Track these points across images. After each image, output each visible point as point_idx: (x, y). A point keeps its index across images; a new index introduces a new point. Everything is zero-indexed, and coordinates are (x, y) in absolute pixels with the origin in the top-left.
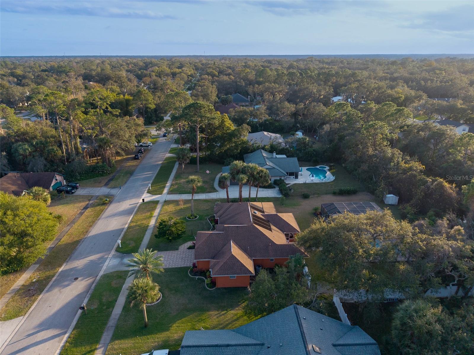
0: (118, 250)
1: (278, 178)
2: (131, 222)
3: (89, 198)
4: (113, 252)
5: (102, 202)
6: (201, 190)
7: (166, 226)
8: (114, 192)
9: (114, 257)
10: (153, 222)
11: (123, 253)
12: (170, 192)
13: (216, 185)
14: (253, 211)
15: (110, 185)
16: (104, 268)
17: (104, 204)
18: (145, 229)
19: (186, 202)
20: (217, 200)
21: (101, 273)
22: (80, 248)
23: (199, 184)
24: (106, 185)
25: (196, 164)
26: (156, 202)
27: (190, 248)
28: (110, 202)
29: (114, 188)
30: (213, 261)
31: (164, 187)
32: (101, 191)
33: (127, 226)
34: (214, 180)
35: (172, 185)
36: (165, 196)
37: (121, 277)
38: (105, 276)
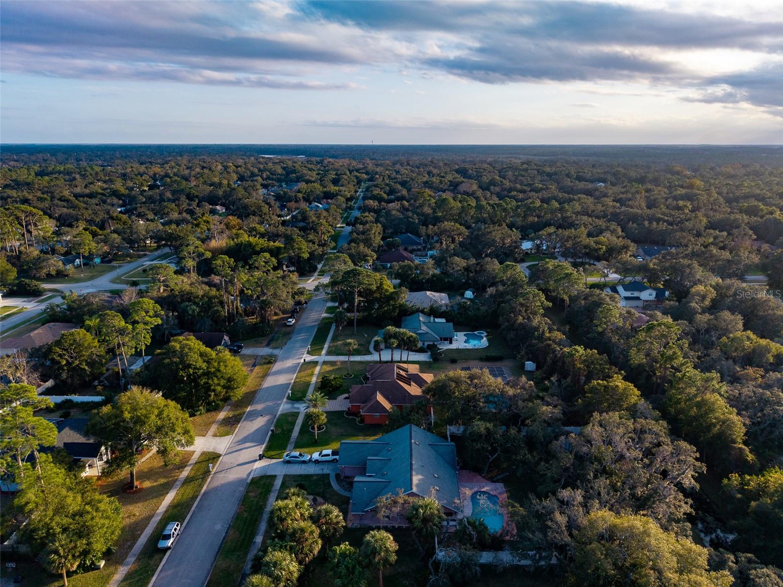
0: (288, 398)
1: (432, 343)
2: (296, 378)
3: (256, 357)
4: (285, 400)
5: (267, 361)
6: (357, 352)
7: (327, 380)
8: (276, 352)
9: (287, 403)
10: (314, 380)
11: (293, 400)
12: (329, 353)
13: (371, 348)
14: (398, 370)
15: (271, 345)
16: (280, 409)
17: (270, 363)
18: (308, 384)
19: (343, 362)
20: (370, 362)
21: (279, 413)
22: (258, 396)
23: (355, 347)
24: (268, 345)
25: (353, 326)
26: (315, 363)
27: (346, 398)
28: (275, 361)
29: (275, 348)
30: (362, 405)
31: (322, 349)
32: (265, 351)
33: (293, 381)
34: (369, 343)
35: (329, 347)
36: (323, 357)
37: (294, 416)
38: (282, 415)
